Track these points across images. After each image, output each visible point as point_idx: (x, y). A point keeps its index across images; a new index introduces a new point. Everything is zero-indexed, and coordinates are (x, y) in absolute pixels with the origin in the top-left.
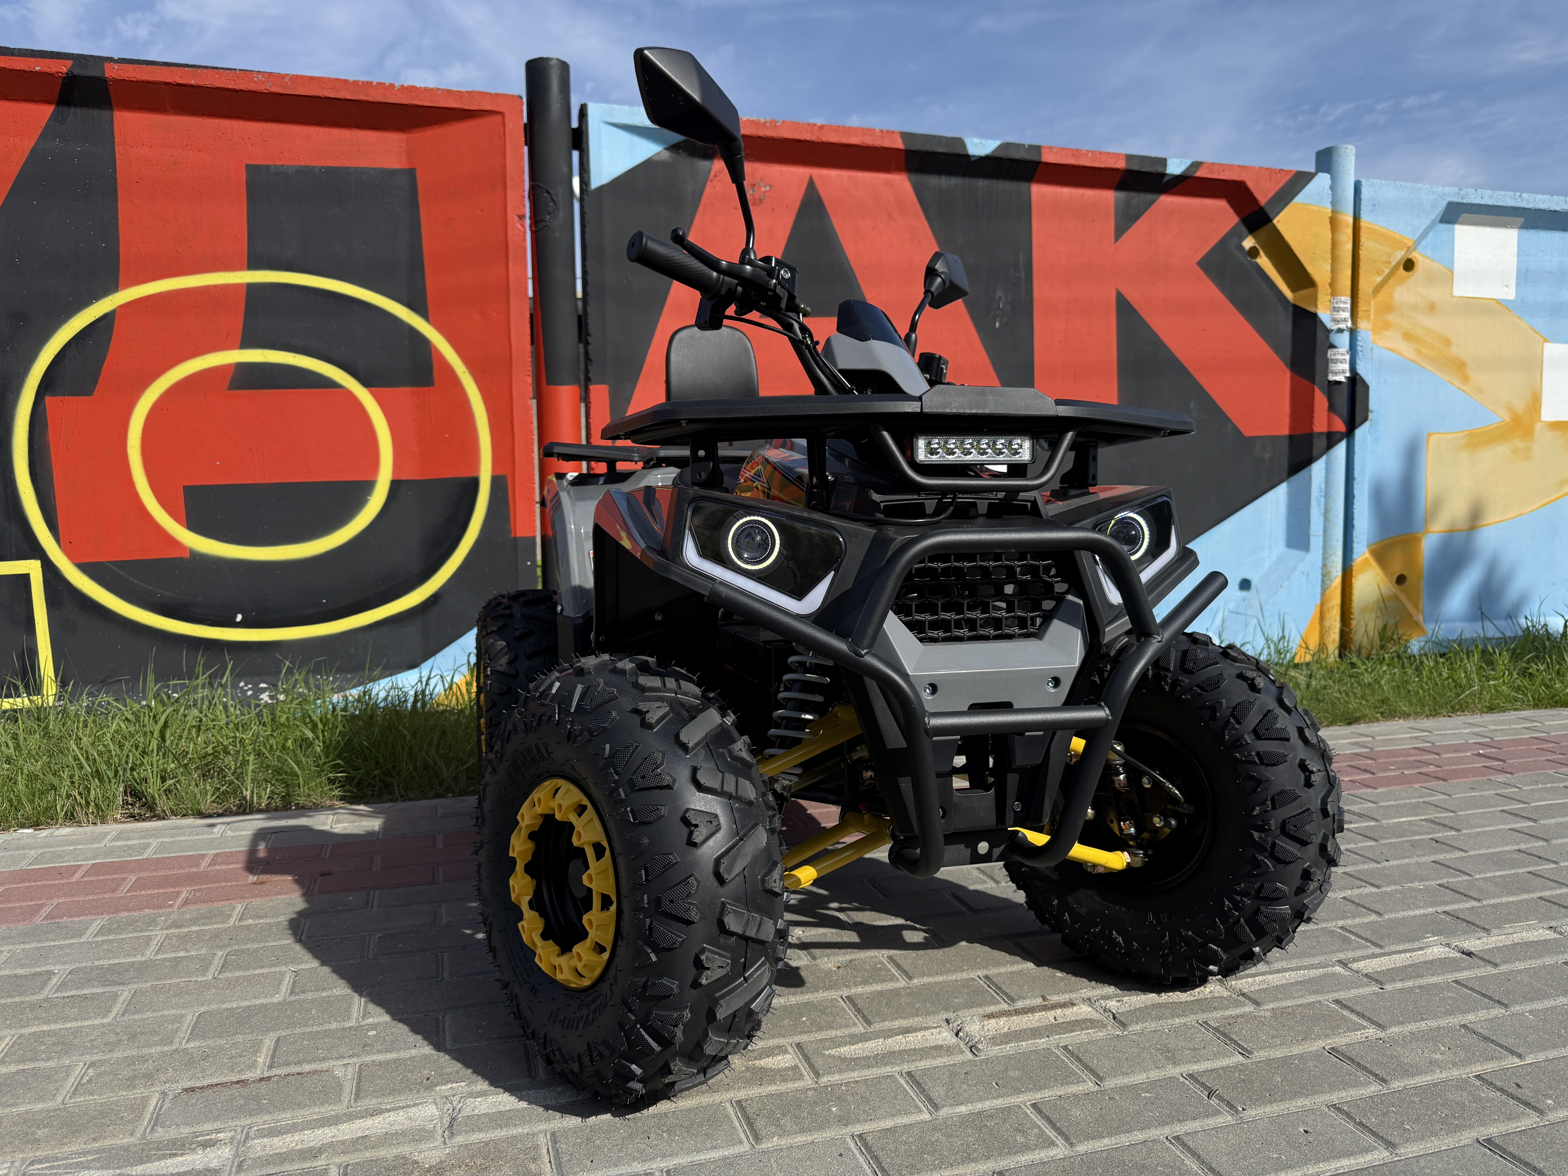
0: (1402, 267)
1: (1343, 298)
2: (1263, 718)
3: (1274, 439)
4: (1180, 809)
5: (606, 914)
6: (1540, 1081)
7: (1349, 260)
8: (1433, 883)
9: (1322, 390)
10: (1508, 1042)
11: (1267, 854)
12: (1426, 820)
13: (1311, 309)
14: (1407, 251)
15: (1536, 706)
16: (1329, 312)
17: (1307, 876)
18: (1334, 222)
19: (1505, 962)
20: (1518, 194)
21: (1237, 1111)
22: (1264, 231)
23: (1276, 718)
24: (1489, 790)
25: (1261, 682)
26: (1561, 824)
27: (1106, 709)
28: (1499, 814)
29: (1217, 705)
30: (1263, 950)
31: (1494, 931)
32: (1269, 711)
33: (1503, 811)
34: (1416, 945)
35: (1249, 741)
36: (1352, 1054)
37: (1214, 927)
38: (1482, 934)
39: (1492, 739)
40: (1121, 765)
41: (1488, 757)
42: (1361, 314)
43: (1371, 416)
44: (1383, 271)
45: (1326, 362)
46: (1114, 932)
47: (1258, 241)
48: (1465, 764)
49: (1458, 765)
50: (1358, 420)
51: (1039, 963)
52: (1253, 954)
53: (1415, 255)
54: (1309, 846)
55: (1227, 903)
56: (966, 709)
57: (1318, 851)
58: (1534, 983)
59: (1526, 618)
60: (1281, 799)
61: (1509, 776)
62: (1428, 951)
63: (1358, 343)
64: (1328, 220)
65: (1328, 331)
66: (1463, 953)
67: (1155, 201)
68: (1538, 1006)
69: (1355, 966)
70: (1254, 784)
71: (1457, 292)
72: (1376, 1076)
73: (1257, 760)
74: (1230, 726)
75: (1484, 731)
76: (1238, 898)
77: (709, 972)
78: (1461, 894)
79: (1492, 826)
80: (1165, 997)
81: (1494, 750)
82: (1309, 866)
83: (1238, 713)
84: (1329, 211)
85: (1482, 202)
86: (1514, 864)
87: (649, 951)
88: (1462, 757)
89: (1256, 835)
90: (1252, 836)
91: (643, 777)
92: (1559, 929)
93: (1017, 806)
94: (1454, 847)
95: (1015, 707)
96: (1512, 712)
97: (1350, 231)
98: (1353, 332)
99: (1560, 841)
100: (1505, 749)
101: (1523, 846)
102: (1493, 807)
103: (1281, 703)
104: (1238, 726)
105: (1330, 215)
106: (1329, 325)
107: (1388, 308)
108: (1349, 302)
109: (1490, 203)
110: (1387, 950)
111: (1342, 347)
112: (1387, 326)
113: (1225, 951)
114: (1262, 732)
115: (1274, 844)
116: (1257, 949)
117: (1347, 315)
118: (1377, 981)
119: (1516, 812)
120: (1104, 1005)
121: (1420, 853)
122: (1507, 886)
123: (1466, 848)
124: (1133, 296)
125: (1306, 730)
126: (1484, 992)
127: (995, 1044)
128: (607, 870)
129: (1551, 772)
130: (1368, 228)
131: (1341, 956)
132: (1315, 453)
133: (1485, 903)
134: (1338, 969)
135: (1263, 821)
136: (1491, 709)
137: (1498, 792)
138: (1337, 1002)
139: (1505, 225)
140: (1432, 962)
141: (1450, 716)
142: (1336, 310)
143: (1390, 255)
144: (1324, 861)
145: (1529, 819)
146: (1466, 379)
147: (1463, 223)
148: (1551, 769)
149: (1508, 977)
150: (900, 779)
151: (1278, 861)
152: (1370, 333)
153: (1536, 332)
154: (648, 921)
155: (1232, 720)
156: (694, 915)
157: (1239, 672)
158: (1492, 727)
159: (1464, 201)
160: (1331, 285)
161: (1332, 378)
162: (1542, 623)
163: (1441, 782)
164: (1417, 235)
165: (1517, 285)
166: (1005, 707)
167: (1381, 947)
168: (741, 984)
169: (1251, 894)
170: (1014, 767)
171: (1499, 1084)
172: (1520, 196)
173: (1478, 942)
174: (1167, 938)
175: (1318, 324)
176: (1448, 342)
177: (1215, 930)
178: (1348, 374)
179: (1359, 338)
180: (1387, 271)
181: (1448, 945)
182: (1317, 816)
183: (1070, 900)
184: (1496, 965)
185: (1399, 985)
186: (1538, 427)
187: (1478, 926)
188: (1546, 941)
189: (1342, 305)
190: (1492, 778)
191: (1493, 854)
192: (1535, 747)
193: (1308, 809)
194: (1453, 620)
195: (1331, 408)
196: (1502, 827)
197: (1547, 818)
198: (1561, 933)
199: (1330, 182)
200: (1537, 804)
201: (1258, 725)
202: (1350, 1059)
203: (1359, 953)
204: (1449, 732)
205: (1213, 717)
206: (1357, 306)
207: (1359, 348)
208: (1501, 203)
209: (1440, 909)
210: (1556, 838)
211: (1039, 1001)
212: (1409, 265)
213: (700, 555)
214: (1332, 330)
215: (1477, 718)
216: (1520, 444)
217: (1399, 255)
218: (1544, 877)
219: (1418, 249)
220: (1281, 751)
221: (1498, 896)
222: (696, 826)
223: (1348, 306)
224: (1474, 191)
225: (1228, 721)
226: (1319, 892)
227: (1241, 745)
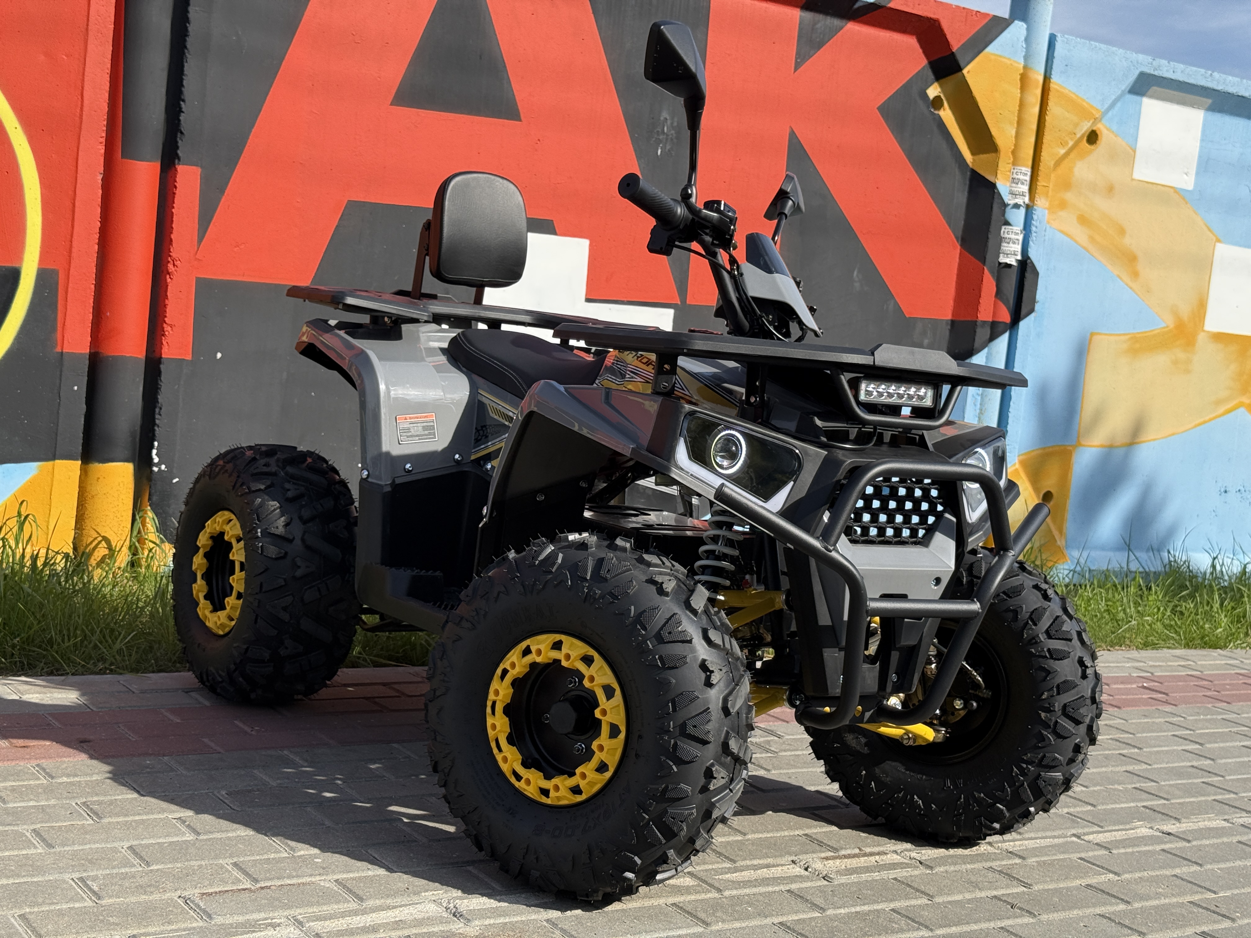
0: (1085, 138)
1: (1024, 169)
2: (1054, 622)
3: (935, 323)
4: (980, 694)
5: (614, 741)
6: (1231, 904)
7: (1034, 127)
8: (1130, 786)
9: (992, 272)
10: (1207, 884)
11: (1050, 730)
12: (1111, 739)
13: (991, 178)
14: (1093, 123)
15: (1187, 646)
16: (1008, 184)
17: (1077, 749)
18: (1024, 79)
19: (1196, 840)
20: (1210, 72)
21: (1035, 916)
22: (951, 80)
23: (1063, 623)
24: (1159, 717)
25: (1050, 592)
26: (1223, 748)
27: (978, 604)
28: (1172, 737)
29: (1018, 609)
30: (1036, 810)
31: (1183, 820)
32: (1057, 617)
33: (1174, 735)
34: (1128, 827)
35: (1042, 640)
36: (1103, 888)
37: (1003, 790)
38: (1174, 822)
39: (1152, 674)
40: (933, 656)
41: (1153, 690)
42: (1040, 189)
43: (1037, 307)
44: (1067, 143)
45: (1000, 240)
46: (915, 797)
47: (943, 91)
48: (1133, 694)
49: (1128, 695)
50: (1024, 311)
51: (841, 827)
52: (1029, 812)
53: (1100, 127)
54: (1081, 726)
55: (1015, 769)
56: (878, 597)
57: (1086, 730)
58: (1218, 852)
59: (1169, 552)
60: (1065, 687)
61: (1174, 707)
62: (1138, 831)
63: (1034, 222)
64: (1019, 77)
65: (1005, 205)
66: (1163, 833)
67: (841, 28)
68: (1222, 866)
69: (1086, 838)
70: (1044, 674)
71: (1137, 175)
72: (1122, 900)
73: (1047, 655)
74: (1028, 627)
75: (1144, 666)
76: (1025, 766)
77: (715, 780)
78: (1153, 795)
79: (1168, 746)
80: (952, 851)
81: (1156, 684)
82: (1079, 742)
83: (1035, 616)
84: (1022, 66)
85: (1173, 77)
86: (1189, 776)
87: (671, 764)
88: (1130, 689)
89: (1043, 715)
90: (1040, 715)
91: (670, 633)
92: (1231, 821)
93: (894, 677)
94: (1139, 761)
95: (909, 598)
96: (1165, 650)
97: (1039, 92)
98: (1029, 209)
99: (1223, 761)
100: (1166, 684)
101: (1195, 764)
102: (1165, 731)
103: (1065, 610)
104: (1034, 627)
105: (1022, 71)
106: (1008, 199)
107: (1066, 185)
108: (1029, 174)
109: (1181, 79)
110: (1106, 829)
111: (1017, 226)
112: (1063, 205)
113: (1008, 810)
114: (1053, 632)
115: (1056, 722)
116: (1032, 809)
117: (1025, 188)
118: (1105, 848)
119: (1186, 737)
120: (908, 855)
121: (1113, 763)
122: (1188, 791)
123: (1150, 762)
124: (805, 137)
125: (1083, 634)
126: (1184, 856)
127: (841, 875)
128: (618, 706)
129: (1210, 706)
130: (1058, 91)
131: (1074, 831)
132: (977, 344)
133: (1172, 801)
134: (1074, 839)
135: (1049, 704)
136: (1146, 645)
137: (1167, 720)
138: (1081, 859)
139: (1192, 105)
140: (1143, 837)
141: (1109, 650)
142: (1015, 181)
143: (1076, 125)
144: (1088, 739)
145: (1197, 743)
146: (1135, 275)
147: (1151, 97)
148: (1208, 703)
149: (1199, 848)
150: (824, 650)
151: (1059, 736)
152: (1047, 211)
153: (1209, 230)
154: (672, 741)
155: (1030, 622)
156: (711, 738)
157: (1035, 583)
158: (1151, 663)
159: (1156, 73)
160: (1014, 152)
161: (1003, 259)
162: (1183, 559)
163: (1116, 709)
164: (1106, 106)
165: (1197, 174)
166: (903, 597)
167: (1102, 827)
168: (727, 794)
169: (1035, 762)
170: (897, 646)
171: (1204, 905)
172: (1211, 74)
173: (1173, 826)
174: (962, 800)
175: (996, 196)
176: (1122, 231)
177: (1003, 792)
178: (1019, 257)
179: (1035, 217)
180: (1071, 143)
181: (1151, 828)
182: (1089, 702)
183: (877, 770)
184: (1189, 841)
185: (1122, 851)
186: (1201, 337)
187: (1171, 817)
188: (1224, 828)
189: (1021, 177)
190: (1160, 708)
191: (1173, 768)
192: (1192, 684)
193: (1083, 696)
194: (1103, 548)
195: (999, 293)
196: (1175, 748)
197: (1210, 742)
198: (1233, 824)
199: (1025, 32)
200: (1202, 731)
201: (1049, 627)
202: (1101, 890)
203: (1086, 830)
204: (1112, 665)
205: (1016, 618)
206: (1037, 180)
207: (1034, 229)
208: (1191, 81)
209: (1139, 804)
210: (1221, 759)
211: (857, 851)
212: (1092, 137)
213: (690, 458)
214: (1009, 205)
215: (1134, 654)
216: (1181, 355)
217: (1085, 127)
218: (1214, 786)
219: (1104, 121)
220: (1066, 649)
221: (1182, 798)
222: (712, 672)
223: (1028, 178)
224: (1167, 64)
225: (1027, 623)
226: (1081, 765)
227: (1036, 643)
